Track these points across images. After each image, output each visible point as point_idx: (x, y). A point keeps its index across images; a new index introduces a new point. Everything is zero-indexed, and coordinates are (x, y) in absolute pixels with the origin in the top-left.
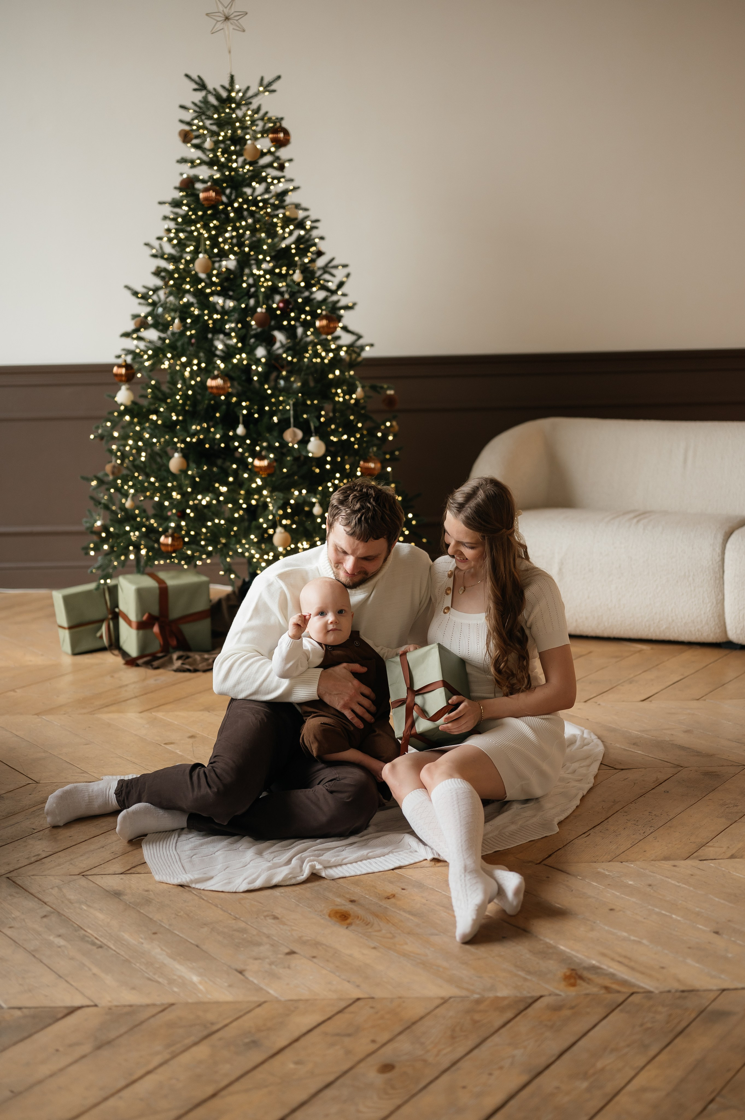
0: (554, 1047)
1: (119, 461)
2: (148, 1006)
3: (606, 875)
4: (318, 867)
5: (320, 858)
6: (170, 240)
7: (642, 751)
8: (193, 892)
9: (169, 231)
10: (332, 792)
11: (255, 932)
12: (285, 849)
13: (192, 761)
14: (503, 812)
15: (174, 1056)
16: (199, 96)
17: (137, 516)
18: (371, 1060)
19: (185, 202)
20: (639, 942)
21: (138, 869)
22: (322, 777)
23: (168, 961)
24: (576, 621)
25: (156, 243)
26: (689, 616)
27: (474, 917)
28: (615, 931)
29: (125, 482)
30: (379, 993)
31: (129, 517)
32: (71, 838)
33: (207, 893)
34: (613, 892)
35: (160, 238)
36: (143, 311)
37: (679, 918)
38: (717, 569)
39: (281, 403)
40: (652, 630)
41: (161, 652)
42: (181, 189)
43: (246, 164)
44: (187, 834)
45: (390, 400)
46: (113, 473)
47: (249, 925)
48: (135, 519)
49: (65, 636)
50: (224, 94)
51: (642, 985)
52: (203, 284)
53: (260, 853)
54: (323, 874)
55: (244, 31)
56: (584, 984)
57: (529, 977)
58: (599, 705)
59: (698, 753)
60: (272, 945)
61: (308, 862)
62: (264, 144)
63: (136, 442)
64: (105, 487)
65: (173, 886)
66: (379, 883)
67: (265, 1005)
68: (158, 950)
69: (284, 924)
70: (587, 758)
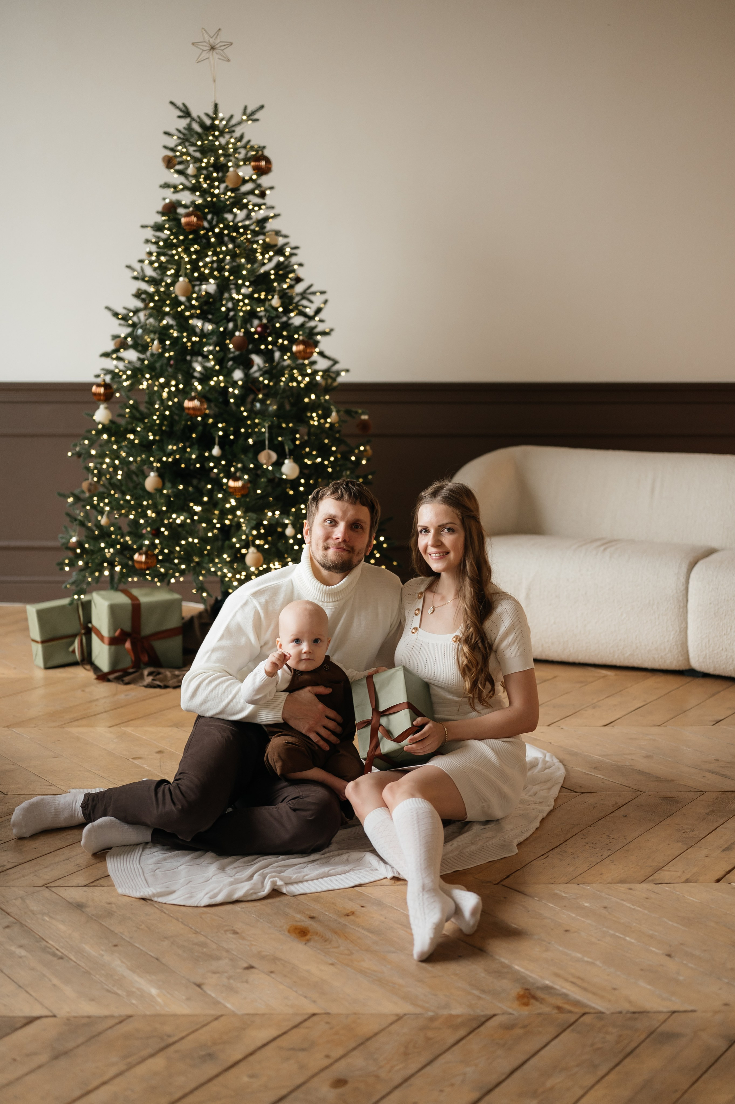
0: (505, 1065)
1: (95, 479)
2: (106, 1017)
3: (563, 896)
4: (279, 883)
5: (282, 874)
6: (151, 263)
7: (603, 775)
8: (155, 905)
9: (150, 254)
10: (295, 810)
11: (214, 947)
12: (249, 864)
13: (159, 776)
14: (464, 833)
15: (130, 1067)
16: (183, 123)
17: (112, 533)
18: (323, 1074)
19: (167, 226)
20: (592, 964)
21: (102, 882)
22: (285, 795)
23: (127, 973)
24: (542, 645)
25: (137, 266)
26: (652, 643)
27: (432, 936)
28: (569, 952)
29: (101, 499)
30: (334, 1009)
31: (104, 534)
32: (36, 850)
33: (168, 906)
34: (569, 913)
35: (141, 261)
36: (124, 332)
37: (633, 941)
38: (681, 598)
39: (257, 425)
40: (616, 656)
41: (133, 667)
42: (163, 214)
43: (228, 191)
44: (151, 848)
45: (364, 425)
46: (89, 490)
47: (209, 939)
48: (110, 536)
49: (38, 649)
50: (208, 122)
51: (594, 1005)
52: (183, 307)
53: (222, 869)
54: (284, 891)
55: (229, 61)
56: (537, 1004)
57: (483, 996)
58: (562, 729)
59: (658, 779)
60: (231, 960)
61: (270, 878)
62: (246, 171)
63: (113, 460)
64: (82, 503)
65: (136, 899)
66: (339, 900)
67: (221, 1019)
68: (118, 962)
69: (244, 939)
70: (548, 781)
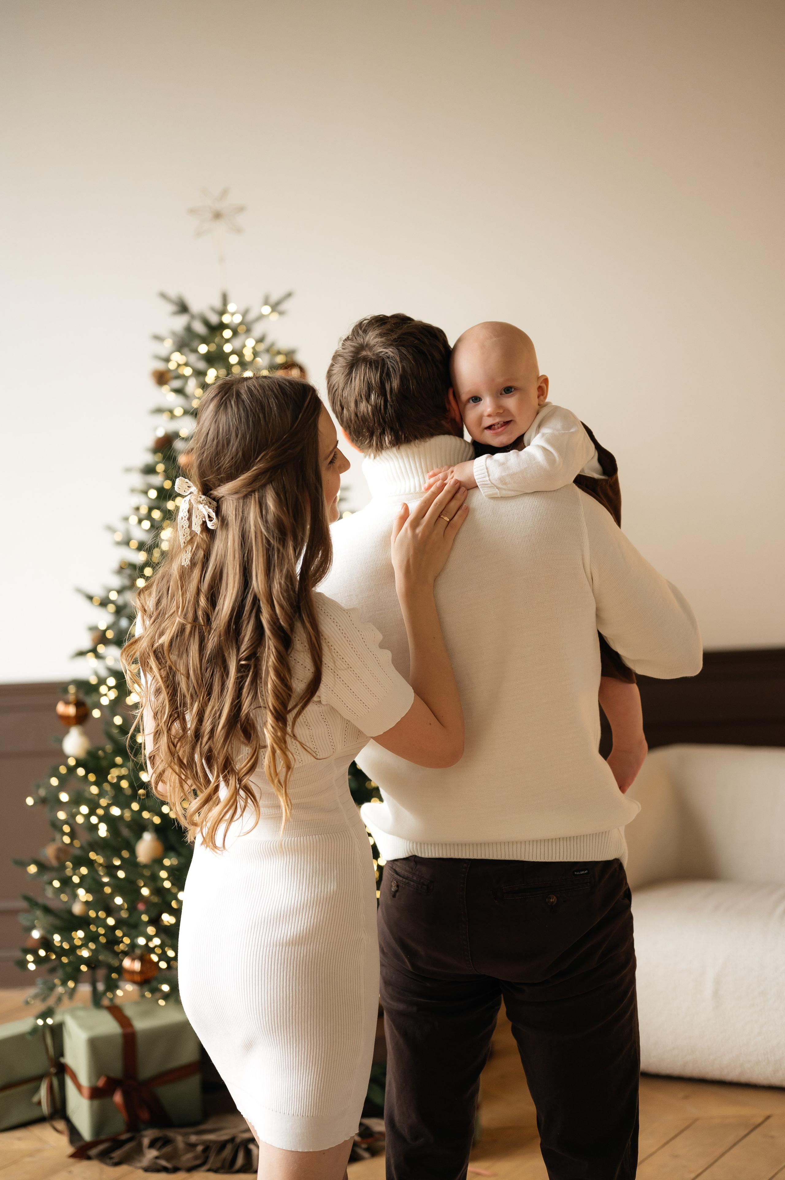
1: (67, 840)
6: (140, 521)
9: (138, 508)
16: (180, 322)
19: (159, 468)
35: (126, 519)
36: (102, 621)
41: (128, 1130)
42: (155, 451)
46: (58, 859)
50: (214, 318)
55: (241, 232)
64: (46, 876)
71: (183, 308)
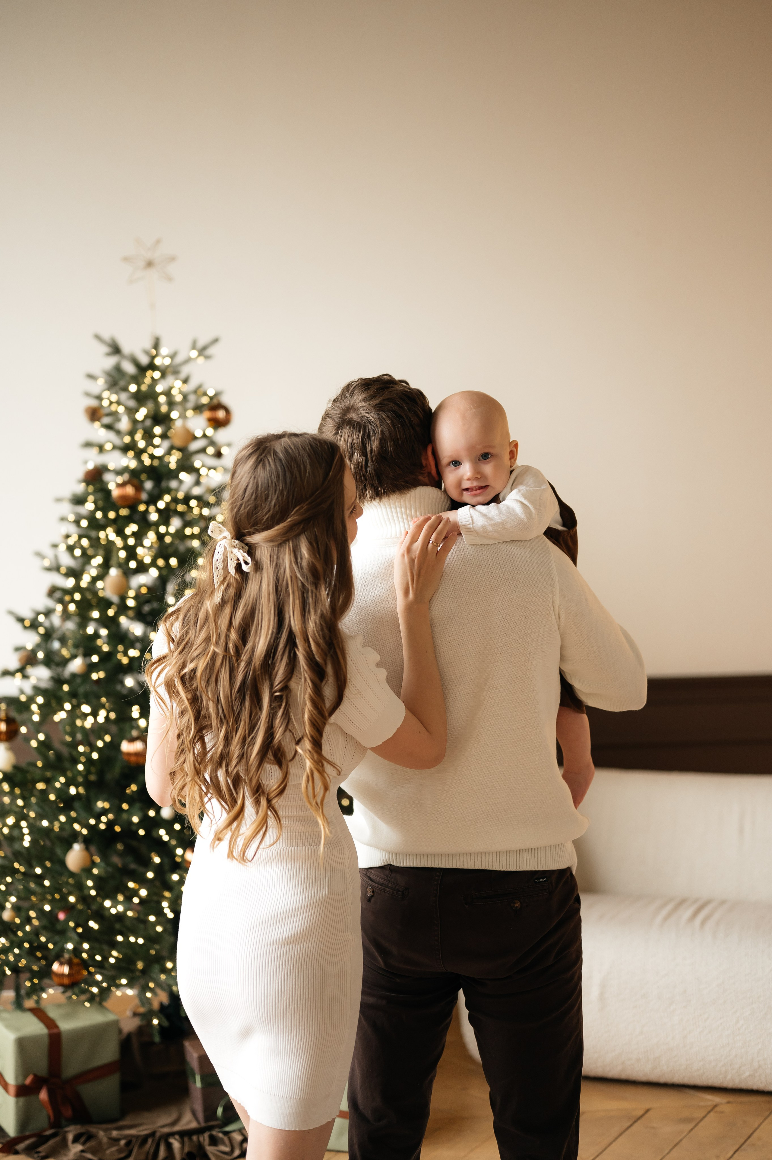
6: (71, 549)
9: (68, 536)
16: (111, 362)
19: (90, 498)
29: (2, 878)
35: (55, 546)
36: (31, 642)
41: (52, 1126)
42: (86, 482)
43: (173, 450)
50: (145, 360)
52: (115, 608)
55: (172, 280)
62: (197, 425)
63: (17, 821)
71: (116, 350)
